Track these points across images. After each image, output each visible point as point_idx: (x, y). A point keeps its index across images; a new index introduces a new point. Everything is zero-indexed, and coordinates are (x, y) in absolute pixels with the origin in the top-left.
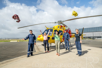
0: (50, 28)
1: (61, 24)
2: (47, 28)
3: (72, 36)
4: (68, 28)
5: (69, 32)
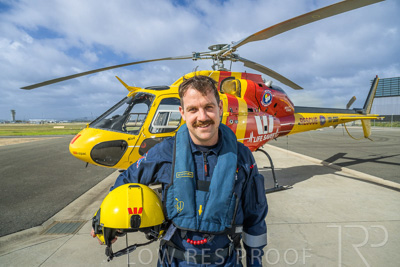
0: (143, 91)
1: (227, 64)
2: (129, 89)
3: (296, 123)
4: (267, 84)
5: (275, 106)
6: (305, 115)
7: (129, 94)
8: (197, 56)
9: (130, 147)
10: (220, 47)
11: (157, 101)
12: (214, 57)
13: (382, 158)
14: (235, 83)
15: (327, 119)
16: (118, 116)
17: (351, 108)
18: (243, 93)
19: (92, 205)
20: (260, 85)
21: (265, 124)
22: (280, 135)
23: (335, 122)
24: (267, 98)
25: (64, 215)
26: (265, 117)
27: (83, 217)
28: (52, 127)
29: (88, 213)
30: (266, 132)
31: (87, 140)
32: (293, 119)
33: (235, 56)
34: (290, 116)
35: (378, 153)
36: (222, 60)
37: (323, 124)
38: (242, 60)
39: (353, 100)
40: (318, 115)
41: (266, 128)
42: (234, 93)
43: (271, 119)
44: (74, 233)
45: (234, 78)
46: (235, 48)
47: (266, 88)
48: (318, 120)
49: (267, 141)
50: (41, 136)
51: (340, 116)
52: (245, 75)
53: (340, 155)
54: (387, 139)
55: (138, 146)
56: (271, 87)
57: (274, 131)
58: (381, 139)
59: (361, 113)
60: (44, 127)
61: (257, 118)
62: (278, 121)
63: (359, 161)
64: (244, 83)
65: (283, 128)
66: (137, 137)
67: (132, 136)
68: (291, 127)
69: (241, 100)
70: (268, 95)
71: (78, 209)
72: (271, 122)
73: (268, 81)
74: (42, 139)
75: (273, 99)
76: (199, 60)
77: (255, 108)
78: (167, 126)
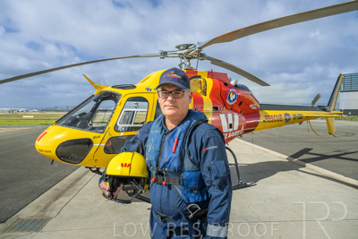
0: (109, 89)
2: (96, 87)
3: (261, 120)
4: (232, 83)
5: (240, 104)
6: (270, 113)
7: (96, 92)
8: (164, 54)
9: (96, 145)
10: (187, 46)
11: (123, 100)
12: (181, 56)
13: (346, 154)
14: (201, 82)
15: (292, 117)
16: (84, 114)
17: (316, 105)
18: (208, 92)
19: (57, 202)
20: (226, 84)
21: (230, 122)
22: (246, 132)
23: (300, 119)
24: (232, 97)
25: (28, 212)
26: (230, 115)
27: (47, 214)
28: (21, 116)
29: (52, 210)
30: (231, 130)
31: (53, 137)
32: (258, 116)
33: (202, 55)
34: (255, 114)
35: (343, 148)
36: (189, 59)
37: (287, 121)
38: (209, 59)
39: (317, 97)
40: (282, 113)
41: (231, 126)
42: (199, 91)
43: (236, 116)
44: (37, 230)
45: (200, 77)
46: (201, 48)
47: (232, 87)
48: (283, 117)
49: (232, 138)
50: (9, 126)
51: (305, 113)
52: (211, 74)
53: (306, 151)
54: (353, 134)
55: (103, 145)
56: (236, 86)
57: (239, 128)
58: (347, 134)
59: (325, 110)
60: (13, 116)
61: (222, 117)
62: (243, 118)
63: (323, 157)
64: (210, 82)
65: (248, 125)
66: (102, 135)
67: (98, 134)
68: (256, 125)
69: (207, 99)
70: (234, 93)
71: (43, 205)
72: (236, 119)
73: (234, 79)
74: (10, 130)
75: (238, 97)
76: (166, 58)
77: (220, 106)
78: (132, 125)
